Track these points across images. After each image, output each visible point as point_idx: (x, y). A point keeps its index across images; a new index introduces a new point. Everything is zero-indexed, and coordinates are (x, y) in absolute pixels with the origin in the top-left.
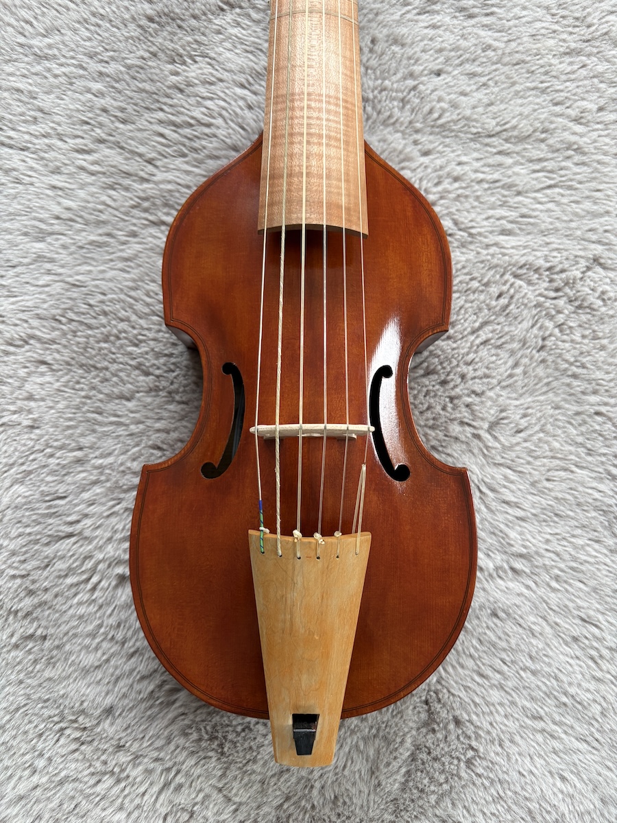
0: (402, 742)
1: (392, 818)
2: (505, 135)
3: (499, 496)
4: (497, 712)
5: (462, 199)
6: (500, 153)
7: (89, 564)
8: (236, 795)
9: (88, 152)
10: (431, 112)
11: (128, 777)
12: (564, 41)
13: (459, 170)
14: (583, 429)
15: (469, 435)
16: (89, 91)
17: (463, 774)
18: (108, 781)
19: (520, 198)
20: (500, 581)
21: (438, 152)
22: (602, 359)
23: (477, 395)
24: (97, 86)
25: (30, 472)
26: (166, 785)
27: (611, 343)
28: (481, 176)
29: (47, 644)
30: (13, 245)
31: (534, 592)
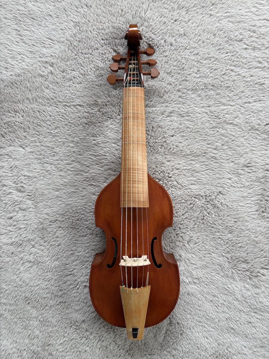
0: (163, 329)
1: (160, 348)
2: (193, 155)
3: (190, 262)
4: (189, 320)
5: (179, 175)
6: (191, 160)
7: (76, 282)
8: (118, 343)
9: (70, 164)
10: (170, 149)
11: (89, 338)
12: (212, 124)
13: (178, 167)
14: (215, 242)
15: (181, 245)
16: (69, 146)
17: (180, 337)
18: (84, 339)
19: (197, 174)
20: (190, 285)
21: (173, 161)
22: (220, 222)
23: (184, 233)
24: (72, 145)
25: (59, 258)
26: (100, 340)
27: (223, 217)
28: (185, 168)
29: (66, 304)
30: (50, 193)
31: (200, 288)
